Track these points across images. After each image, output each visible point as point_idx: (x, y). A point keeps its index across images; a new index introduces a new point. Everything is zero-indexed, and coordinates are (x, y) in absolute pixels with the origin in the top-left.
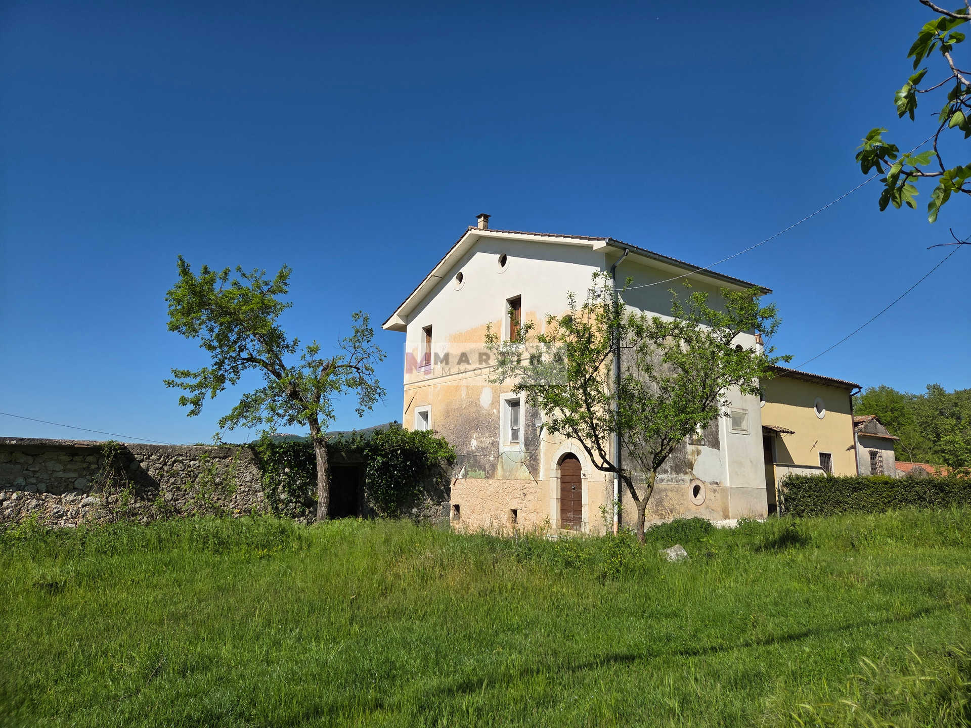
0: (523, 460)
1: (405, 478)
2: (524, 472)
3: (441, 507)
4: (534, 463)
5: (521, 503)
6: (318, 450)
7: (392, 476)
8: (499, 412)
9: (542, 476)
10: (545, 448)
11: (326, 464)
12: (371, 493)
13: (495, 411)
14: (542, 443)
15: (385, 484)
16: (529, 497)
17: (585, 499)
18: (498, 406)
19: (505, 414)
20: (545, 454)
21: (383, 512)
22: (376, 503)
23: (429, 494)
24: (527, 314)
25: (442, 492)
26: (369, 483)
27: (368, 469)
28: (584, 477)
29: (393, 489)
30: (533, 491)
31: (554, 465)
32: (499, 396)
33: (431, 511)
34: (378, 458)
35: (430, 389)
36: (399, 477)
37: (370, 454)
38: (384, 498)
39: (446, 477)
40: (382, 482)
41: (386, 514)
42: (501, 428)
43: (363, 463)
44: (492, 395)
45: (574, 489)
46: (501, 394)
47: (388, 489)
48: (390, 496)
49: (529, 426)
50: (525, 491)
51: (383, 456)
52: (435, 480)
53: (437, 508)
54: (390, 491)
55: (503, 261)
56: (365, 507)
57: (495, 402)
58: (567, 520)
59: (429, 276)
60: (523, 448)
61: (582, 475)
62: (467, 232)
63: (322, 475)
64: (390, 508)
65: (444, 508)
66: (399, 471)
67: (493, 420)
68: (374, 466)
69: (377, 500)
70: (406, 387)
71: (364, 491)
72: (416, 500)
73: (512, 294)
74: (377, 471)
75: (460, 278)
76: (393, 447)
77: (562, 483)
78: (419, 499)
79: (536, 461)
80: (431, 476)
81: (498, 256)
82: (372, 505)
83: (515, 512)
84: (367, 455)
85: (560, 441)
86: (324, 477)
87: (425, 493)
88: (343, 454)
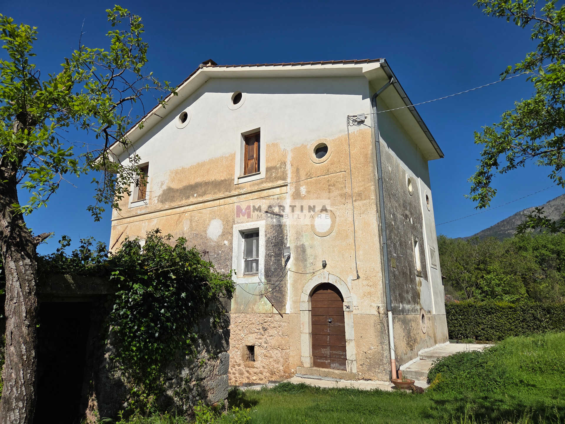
0: (263, 292)
1: (176, 320)
2: (265, 305)
3: (218, 361)
4: (278, 295)
5: (260, 338)
6: (12, 264)
7: (157, 318)
8: (231, 243)
9: (288, 308)
10: (292, 279)
11: (32, 297)
12: (117, 350)
13: (226, 242)
14: (289, 273)
15: (146, 332)
16: (271, 332)
17: (349, 333)
18: (230, 237)
19: (239, 245)
20: (294, 286)
21: (138, 384)
22: (126, 369)
23: (205, 343)
24: (268, 146)
25: (220, 338)
26: (115, 333)
27: (115, 306)
28: (347, 310)
29: (157, 340)
30: (277, 326)
31: (305, 297)
32: (232, 228)
33: (207, 370)
34: (136, 286)
35: (143, 224)
36: (168, 319)
37: (122, 278)
38: (142, 359)
39: (225, 315)
40: (138, 330)
41: (142, 387)
42: (234, 259)
43: (106, 295)
44: (222, 227)
45: (330, 322)
46: (234, 226)
47: (149, 342)
48: (151, 353)
49: (271, 256)
50: (266, 325)
51: (145, 283)
52: (212, 320)
53: (213, 363)
54: (152, 345)
55: (237, 99)
56: (104, 380)
57: (227, 233)
58: (321, 357)
59: (149, 115)
60: (263, 279)
61: (344, 308)
62: (198, 70)
63: (18, 326)
64: (150, 374)
65: (221, 362)
66: (167, 308)
67: (223, 252)
68: (128, 301)
69: (127, 362)
70: (113, 223)
71: (103, 349)
72: (188, 355)
73: (250, 127)
74: (131, 309)
75: (184, 118)
76: (163, 267)
77: (313, 316)
78: (191, 352)
79: (281, 293)
80: (207, 315)
81: (231, 94)
82: (118, 374)
83: (251, 349)
84: (117, 280)
85: (312, 271)
86: (25, 330)
87: (200, 341)
88: (68, 277)
